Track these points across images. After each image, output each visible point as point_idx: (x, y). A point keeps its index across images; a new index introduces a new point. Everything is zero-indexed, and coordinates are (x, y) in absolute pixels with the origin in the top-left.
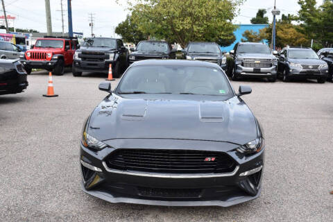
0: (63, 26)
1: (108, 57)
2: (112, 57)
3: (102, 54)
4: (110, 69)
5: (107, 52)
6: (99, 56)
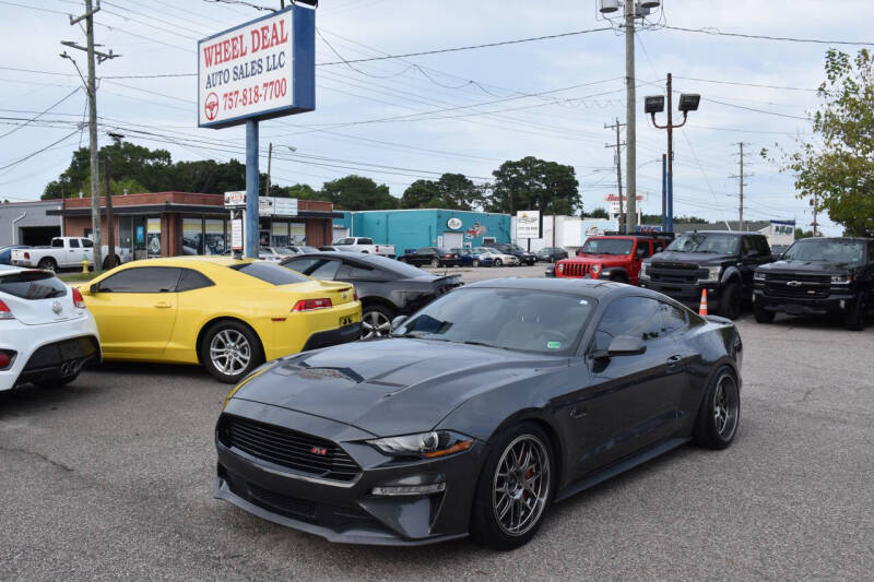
0: (741, 209)
1: (705, 274)
2: (714, 275)
3: (692, 267)
4: (704, 299)
5: (703, 263)
6: (687, 272)
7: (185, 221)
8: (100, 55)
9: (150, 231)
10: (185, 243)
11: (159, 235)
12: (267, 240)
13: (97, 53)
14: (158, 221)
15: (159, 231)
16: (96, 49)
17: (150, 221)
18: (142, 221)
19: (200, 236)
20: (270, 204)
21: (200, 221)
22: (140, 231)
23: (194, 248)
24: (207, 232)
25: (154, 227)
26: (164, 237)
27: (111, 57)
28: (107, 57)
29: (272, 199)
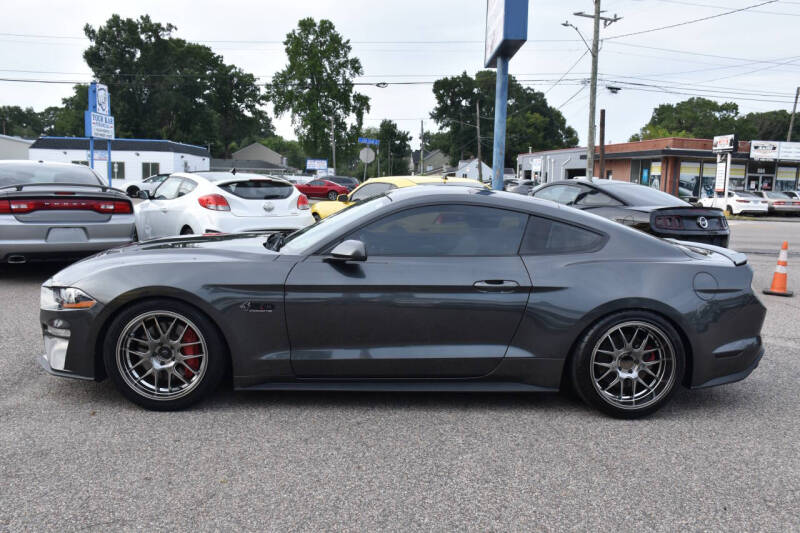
7: (683, 165)
8: (606, 20)
9: (652, 173)
10: (682, 185)
11: (659, 177)
12: (770, 185)
13: (602, 18)
14: (659, 164)
15: (659, 173)
16: (601, 15)
17: (654, 165)
18: (647, 164)
19: (697, 178)
20: (774, 148)
21: (698, 165)
22: (645, 174)
23: (690, 189)
24: (705, 175)
25: (656, 169)
26: (663, 178)
27: (615, 20)
28: (612, 21)
29: (776, 144)
